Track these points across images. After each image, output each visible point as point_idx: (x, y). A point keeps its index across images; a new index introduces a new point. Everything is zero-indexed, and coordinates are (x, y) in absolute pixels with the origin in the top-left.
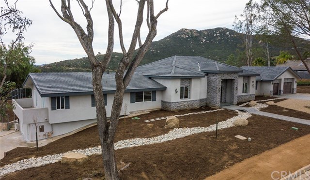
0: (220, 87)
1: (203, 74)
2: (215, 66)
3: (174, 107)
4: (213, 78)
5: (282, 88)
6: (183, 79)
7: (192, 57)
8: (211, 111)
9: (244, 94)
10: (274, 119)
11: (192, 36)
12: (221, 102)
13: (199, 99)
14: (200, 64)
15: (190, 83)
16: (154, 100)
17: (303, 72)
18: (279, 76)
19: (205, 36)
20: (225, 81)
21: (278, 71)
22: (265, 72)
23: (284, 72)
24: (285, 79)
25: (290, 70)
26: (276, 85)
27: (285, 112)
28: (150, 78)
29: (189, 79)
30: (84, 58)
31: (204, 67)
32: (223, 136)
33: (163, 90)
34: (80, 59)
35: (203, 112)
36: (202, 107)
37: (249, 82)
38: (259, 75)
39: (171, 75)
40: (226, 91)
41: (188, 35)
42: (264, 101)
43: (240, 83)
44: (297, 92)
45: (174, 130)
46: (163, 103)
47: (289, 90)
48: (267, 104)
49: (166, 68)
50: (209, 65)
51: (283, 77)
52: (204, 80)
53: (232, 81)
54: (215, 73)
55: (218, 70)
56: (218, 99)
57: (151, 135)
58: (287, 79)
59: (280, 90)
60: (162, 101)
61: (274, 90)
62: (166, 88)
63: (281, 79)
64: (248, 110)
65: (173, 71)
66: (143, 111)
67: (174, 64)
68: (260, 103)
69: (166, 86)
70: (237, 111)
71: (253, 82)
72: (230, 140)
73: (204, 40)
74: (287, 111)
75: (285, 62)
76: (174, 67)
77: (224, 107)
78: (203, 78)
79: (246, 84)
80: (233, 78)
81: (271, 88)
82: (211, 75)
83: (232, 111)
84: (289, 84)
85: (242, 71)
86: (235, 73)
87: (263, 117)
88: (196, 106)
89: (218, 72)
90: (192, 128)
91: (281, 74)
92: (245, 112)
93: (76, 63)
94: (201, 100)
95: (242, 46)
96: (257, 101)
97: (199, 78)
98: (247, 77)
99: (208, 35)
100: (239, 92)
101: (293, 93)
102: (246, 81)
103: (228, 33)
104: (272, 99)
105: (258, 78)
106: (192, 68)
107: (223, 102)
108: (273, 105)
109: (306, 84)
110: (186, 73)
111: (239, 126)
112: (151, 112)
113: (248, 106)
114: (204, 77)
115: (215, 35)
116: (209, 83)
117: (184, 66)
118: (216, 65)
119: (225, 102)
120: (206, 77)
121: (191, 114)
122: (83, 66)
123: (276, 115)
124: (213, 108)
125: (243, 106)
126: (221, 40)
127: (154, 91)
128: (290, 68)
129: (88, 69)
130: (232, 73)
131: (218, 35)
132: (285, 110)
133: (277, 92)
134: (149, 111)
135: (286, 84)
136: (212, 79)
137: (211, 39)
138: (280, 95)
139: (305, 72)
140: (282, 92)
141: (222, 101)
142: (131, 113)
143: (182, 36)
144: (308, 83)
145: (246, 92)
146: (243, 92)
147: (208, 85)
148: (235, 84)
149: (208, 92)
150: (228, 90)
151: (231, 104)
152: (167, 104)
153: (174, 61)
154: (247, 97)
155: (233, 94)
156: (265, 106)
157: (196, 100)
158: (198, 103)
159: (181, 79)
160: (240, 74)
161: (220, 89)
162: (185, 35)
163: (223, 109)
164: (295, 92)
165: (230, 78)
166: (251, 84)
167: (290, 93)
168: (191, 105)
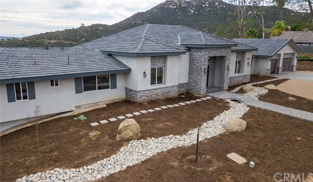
0: (207, 67)
1: (183, 49)
2: (200, 37)
3: (141, 97)
4: (197, 54)
5: (281, 66)
6: (155, 56)
7: (171, 26)
8: (193, 101)
9: (237, 75)
10: (280, 114)
11: (180, 6)
12: (207, 87)
13: (177, 84)
14: (181, 36)
15: (165, 62)
16: (114, 87)
17: (300, 45)
18: (279, 50)
19: (193, 6)
20: (213, 59)
21: (278, 44)
22: (262, 46)
23: (285, 45)
24: (284, 54)
25: (291, 43)
26: (274, 61)
27: (292, 101)
28: (110, 55)
29: (163, 57)
30: (66, 30)
31: (185, 40)
32: (208, 157)
33: (127, 72)
34: (62, 31)
35: (182, 104)
36: (181, 94)
37: (243, 59)
38: (256, 50)
39: (136, 51)
40: (214, 72)
41: (176, 6)
42: (260, 83)
43: (232, 61)
44: (297, 70)
45: (130, 145)
46: (128, 91)
47: (288, 67)
48: (266, 88)
49: (132, 41)
50: (191, 37)
51: (282, 52)
52: (185, 58)
53: (222, 58)
54: (199, 48)
55: (204, 43)
56: (203, 84)
57: (88, 158)
58: (287, 54)
59: (278, 68)
60: (126, 88)
61: (271, 68)
62: (130, 69)
63: (280, 55)
64: (243, 100)
65: (140, 45)
66: (97, 104)
67: (144, 34)
68: (256, 86)
69: (130, 67)
70: (228, 100)
71: (248, 59)
72: (219, 168)
73: (192, 11)
74: (294, 99)
75: (280, 33)
76: (143, 39)
77: (211, 94)
78: (183, 55)
79: (239, 62)
80: (224, 55)
81: (268, 65)
82: (195, 49)
83: (222, 100)
84: (289, 60)
85: (236, 45)
86: (226, 48)
87: (265, 112)
88: (173, 95)
89: (204, 47)
90: (160, 138)
91: (282, 48)
92: (239, 102)
93: (57, 36)
94: (180, 86)
95: (234, 14)
96: (252, 84)
97: (178, 55)
98: (241, 53)
99: (197, 5)
100: (231, 73)
101: (292, 71)
102: (240, 58)
103: (217, 3)
104: (270, 80)
105: (254, 53)
106: (169, 40)
107: (210, 87)
108: (274, 90)
109: (305, 58)
110: (160, 49)
111: (233, 133)
112: (108, 105)
113: (242, 91)
114: (184, 53)
115: (204, 6)
116: (192, 61)
117: (158, 38)
118: (202, 36)
119: (213, 87)
120: (188, 53)
121: (164, 107)
122: (66, 39)
123: (282, 107)
124: (197, 95)
125: (236, 92)
126: (210, 11)
127: (114, 75)
128: (292, 40)
129: (70, 42)
130: (223, 48)
131: (207, 5)
132: (291, 98)
133: (275, 70)
134: (107, 102)
135: (285, 60)
136: (195, 56)
137: (200, 10)
138: (278, 73)
139: (303, 45)
140: (280, 70)
141: (209, 85)
142: (78, 107)
143: (170, 7)
144: (307, 58)
145: (239, 72)
146: (235, 73)
147: (190, 65)
148: (227, 62)
149: (190, 74)
150: (217, 70)
151: (220, 89)
152: (132, 93)
153: (145, 31)
154: (241, 79)
155: (223, 76)
156: (263, 91)
157: (174, 86)
158: (176, 89)
159: (151, 57)
160: (233, 48)
161: (206, 70)
162: (173, 5)
163: (209, 98)
164: (294, 69)
165: (220, 55)
166: (246, 61)
167: (289, 70)
168: (166, 93)
